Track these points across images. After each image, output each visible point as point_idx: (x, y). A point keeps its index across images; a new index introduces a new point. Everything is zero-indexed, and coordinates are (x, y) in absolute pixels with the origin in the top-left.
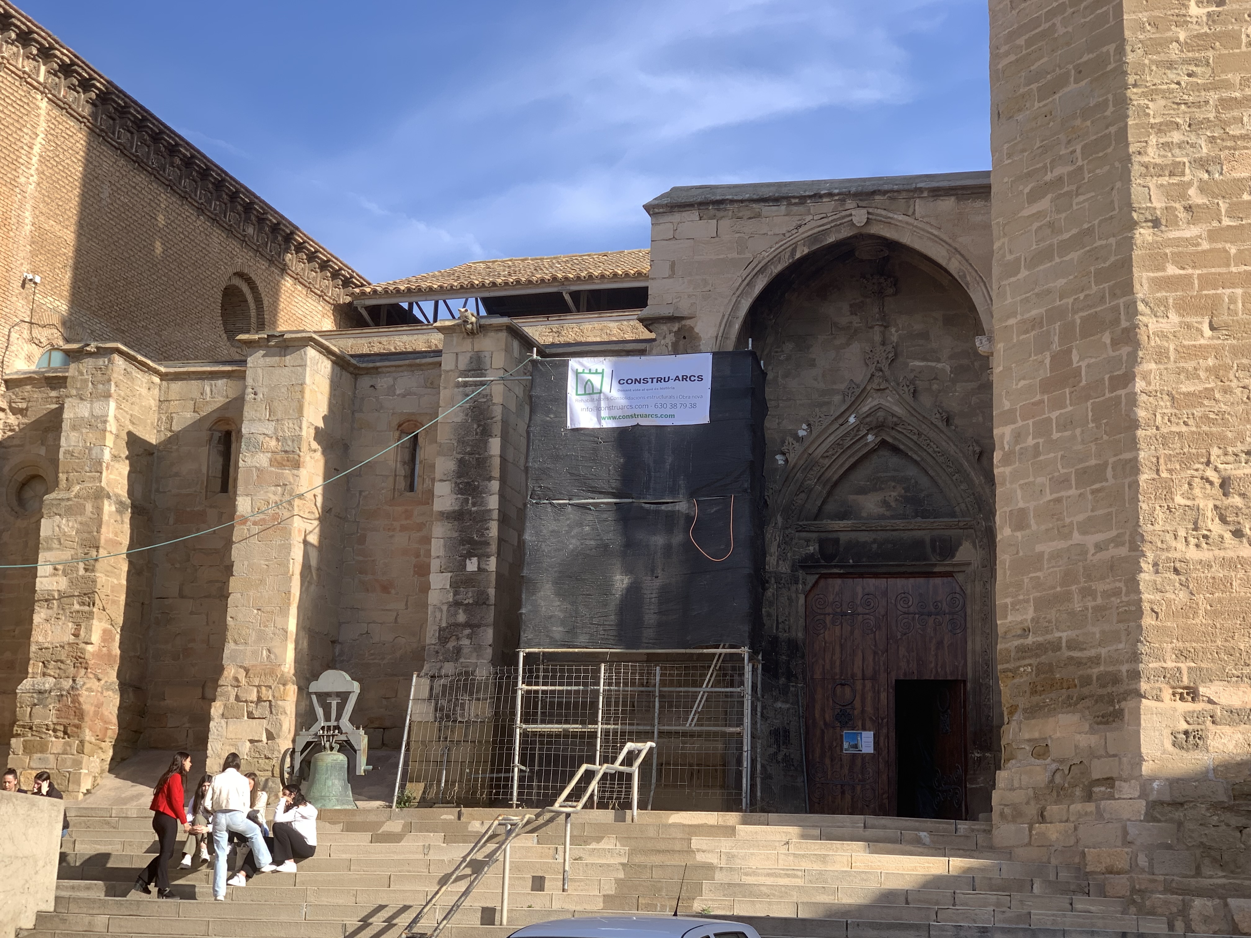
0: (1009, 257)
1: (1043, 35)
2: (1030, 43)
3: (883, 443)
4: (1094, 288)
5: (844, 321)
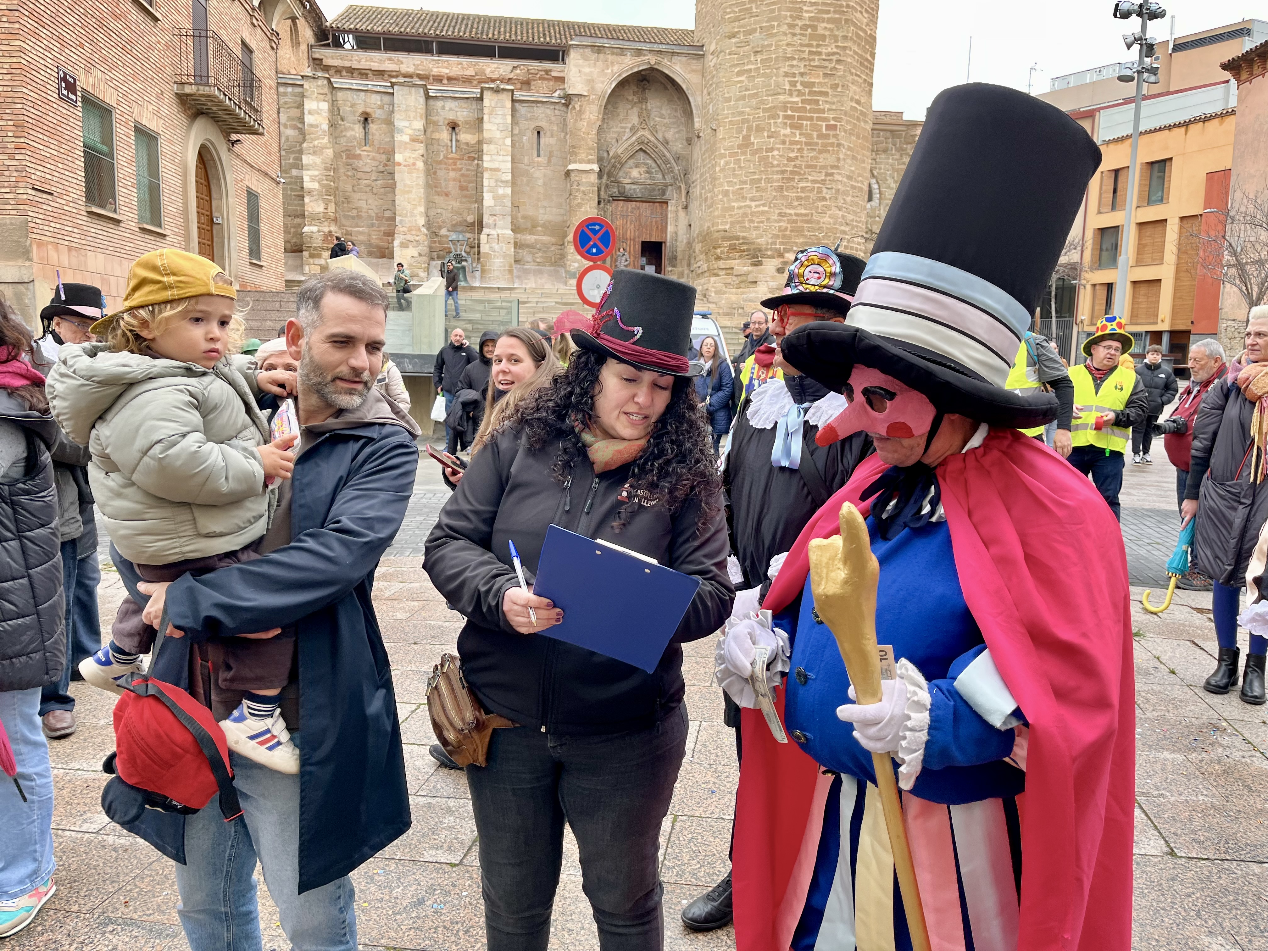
0: (727, 95)
1: (747, 9)
2: (740, 11)
3: (641, 149)
4: (761, 114)
5: (630, 98)
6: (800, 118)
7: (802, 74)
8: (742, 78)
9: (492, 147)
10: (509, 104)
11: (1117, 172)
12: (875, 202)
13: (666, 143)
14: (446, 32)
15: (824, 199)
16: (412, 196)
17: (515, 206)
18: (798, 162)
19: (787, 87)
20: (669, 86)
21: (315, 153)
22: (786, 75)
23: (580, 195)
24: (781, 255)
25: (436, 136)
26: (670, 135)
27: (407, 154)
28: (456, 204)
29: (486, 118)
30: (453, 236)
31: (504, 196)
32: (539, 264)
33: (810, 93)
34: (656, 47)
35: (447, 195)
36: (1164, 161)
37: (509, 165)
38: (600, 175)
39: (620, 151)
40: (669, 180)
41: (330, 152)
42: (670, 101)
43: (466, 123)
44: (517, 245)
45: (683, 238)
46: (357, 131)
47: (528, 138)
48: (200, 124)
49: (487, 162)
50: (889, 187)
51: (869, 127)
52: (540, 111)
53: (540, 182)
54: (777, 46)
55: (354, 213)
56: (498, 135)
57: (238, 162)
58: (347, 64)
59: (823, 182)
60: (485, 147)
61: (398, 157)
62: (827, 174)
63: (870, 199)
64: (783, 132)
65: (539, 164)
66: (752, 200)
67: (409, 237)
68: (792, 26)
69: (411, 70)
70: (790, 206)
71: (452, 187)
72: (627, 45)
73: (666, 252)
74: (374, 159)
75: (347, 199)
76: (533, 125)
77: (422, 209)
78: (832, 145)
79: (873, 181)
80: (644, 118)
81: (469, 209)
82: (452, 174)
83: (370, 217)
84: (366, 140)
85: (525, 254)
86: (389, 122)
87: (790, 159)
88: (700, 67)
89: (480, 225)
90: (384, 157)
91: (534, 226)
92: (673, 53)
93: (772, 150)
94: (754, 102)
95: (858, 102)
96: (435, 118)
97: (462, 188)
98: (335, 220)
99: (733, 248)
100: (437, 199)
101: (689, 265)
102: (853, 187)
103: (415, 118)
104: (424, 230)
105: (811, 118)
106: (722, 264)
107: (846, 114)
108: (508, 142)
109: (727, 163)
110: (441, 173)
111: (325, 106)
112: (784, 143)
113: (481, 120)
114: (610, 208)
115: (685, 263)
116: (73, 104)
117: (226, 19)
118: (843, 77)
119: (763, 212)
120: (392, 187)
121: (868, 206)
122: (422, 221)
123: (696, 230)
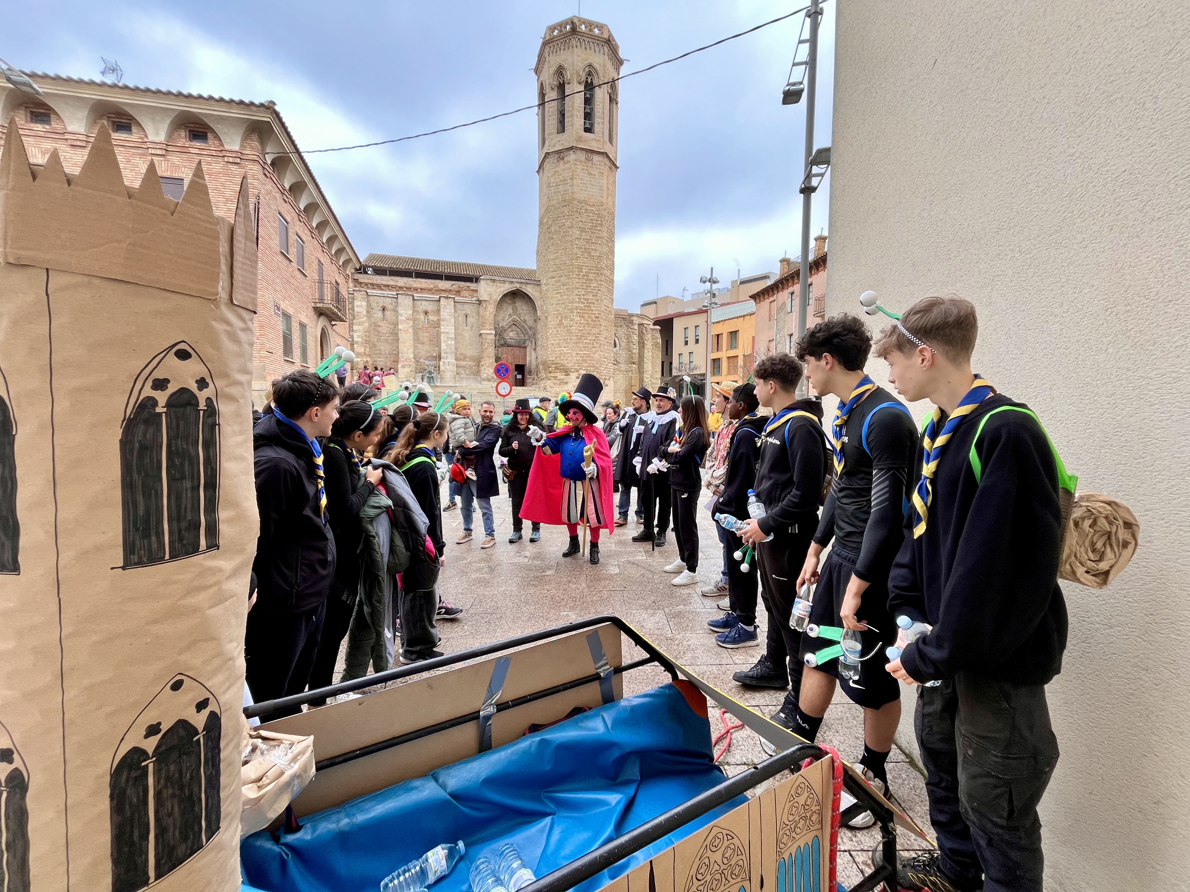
6: (583, 313)
7: (583, 295)
8: (558, 296)
9: (445, 322)
10: (453, 303)
11: (718, 335)
12: (618, 348)
13: (525, 321)
14: (420, 268)
15: (595, 347)
16: (407, 344)
17: (456, 349)
18: (582, 332)
19: (577, 300)
20: (526, 297)
21: (359, 325)
22: (577, 295)
23: (486, 344)
24: (578, 371)
25: (418, 317)
26: (527, 318)
27: (404, 325)
28: (428, 348)
29: (442, 309)
30: (427, 363)
31: (452, 345)
32: (468, 375)
33: (587, 303)
34: (519, 280)
35: (423, 343)
36: (736, 331)
37: (453, 331)
38: (496, 335)
39: (504, 324)
40: (527, 337)
41: (367, 324)
42: (526, 303)
43: (433, 311)
44: (458, 366)
45: (534, 363)
46: (380, 314)
47: (461, 319)
48: (322, 318)
49: (443, 329)
50: (623, 342)
51: (613, 317)
52: (467, 306)
53: (467, 338)
54: (573, 283)
55: (378, 352)
56: (448, 317)
57: (334, 333)
58: (371, 281)
59: (594, 340)
60: (442, 322)
61: (400, 327)
62: (596, 337)
63: (615, 346)
64: (576, 319)
65: (467, 330)
66: (564, 347)
67: (406, 363)
68: (578, 275)
69: (402, 285)
70: (581, 350)
71: (426, 340)
72: (506, 279)
73: (527, 369)
74: (388, 327)
75: (375, 346)
76: (464, 312)
77: (412, 350)
78: (597, 325)
79: (616, 339)
80: (515, 310)
81: (434, 350)
82: (426, 334)
83: (386, 354)
84: (384, 318)
85: (461, 370)
86: (395, 311)
87: (580, 330)
88: (539, 289)
89: (440, 358)
90: (393, 326)
91: (465, 358)
92: (527, 283)
93: (572, 326)
94: (563, 306)
95: (608, 307)
96: (417, 309)
97: (430, 341)
98: (369, 355)
99: (556, 368)
100: (418, 345)
101: (537, 375)
102: (607, 342)
103: (408, 310)
104: (413, 360)
105: (588, 314)
106: (552, 375)
107: (603, 312)
108: (453, 320)
109: (553, 331)
110: (420, 334)
111: (364, 303)
112: (577, 323)
113: (439, 310)
114: (500, 350)
115: (535, 374)
116: (278, 315)
117: (330, 272)
118: (601, 296)
119: (569, 353)
120: (397, 340)
121: (615, 349)
122: (412, 356)
123: (540, 360)
